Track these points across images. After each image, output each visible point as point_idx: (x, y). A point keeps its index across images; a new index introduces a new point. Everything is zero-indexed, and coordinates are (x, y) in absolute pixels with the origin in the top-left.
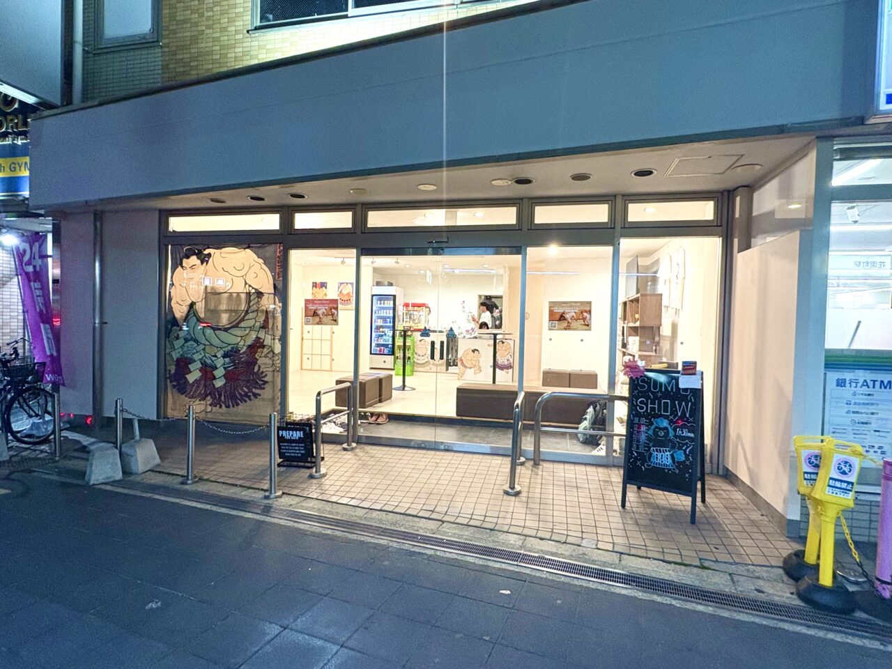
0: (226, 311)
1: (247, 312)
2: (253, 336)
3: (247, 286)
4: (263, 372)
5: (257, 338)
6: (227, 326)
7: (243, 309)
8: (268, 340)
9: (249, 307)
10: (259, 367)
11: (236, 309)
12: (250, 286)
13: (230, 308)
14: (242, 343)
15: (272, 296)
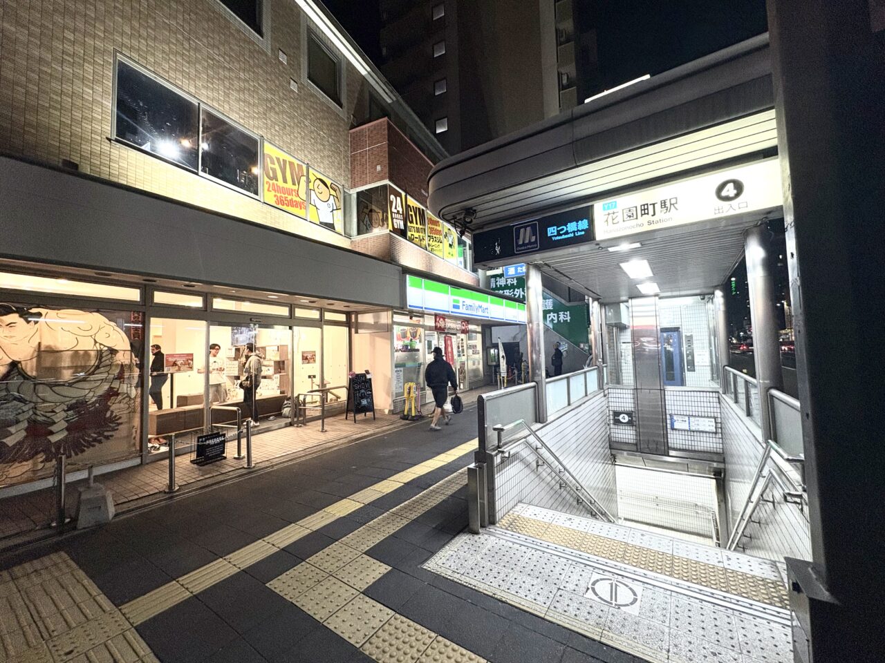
0: (69, 368)
1: (98, 367)
2: (106, 387)
3: (98, 345)
4: (116, 416)
5: (111, 388)
6: (70, 382)
7: (92, 364)
8: (124, 388)
9: (100, 362)
10: (112, 412)
11: (83, 365)
12: (101, 344)
13: (75, 365)
14: (91, 394)
15: (129, 352)
